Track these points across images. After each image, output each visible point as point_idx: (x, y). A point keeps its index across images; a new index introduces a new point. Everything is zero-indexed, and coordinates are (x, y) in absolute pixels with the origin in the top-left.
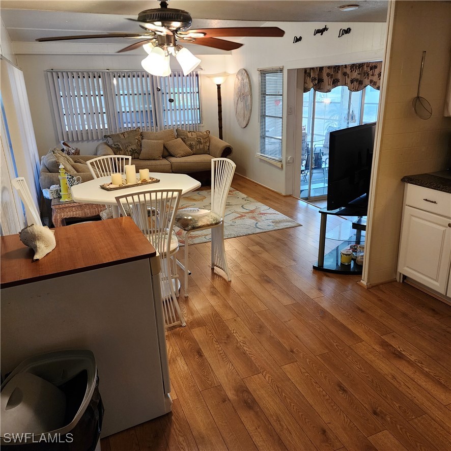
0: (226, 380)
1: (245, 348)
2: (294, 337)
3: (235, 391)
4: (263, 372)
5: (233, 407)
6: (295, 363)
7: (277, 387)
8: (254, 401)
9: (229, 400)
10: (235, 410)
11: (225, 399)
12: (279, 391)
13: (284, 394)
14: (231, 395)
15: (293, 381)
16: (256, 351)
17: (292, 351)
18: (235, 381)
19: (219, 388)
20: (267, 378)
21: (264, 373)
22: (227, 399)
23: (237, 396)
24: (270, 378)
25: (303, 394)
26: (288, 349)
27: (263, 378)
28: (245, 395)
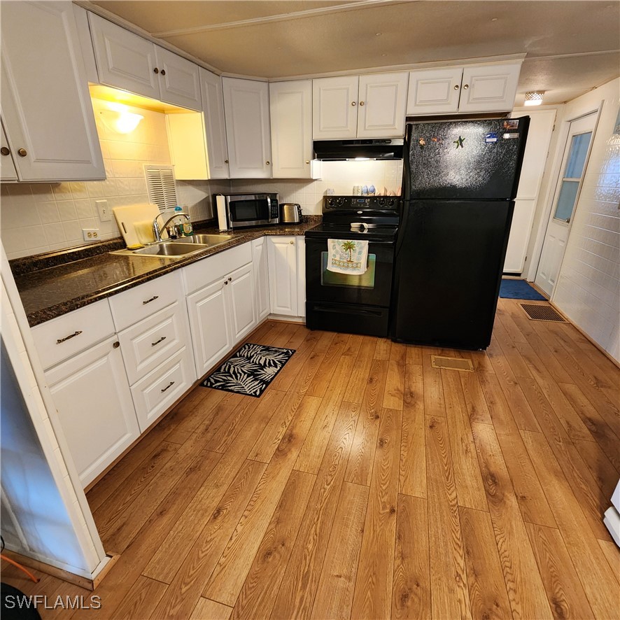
0: (513, 523)
1: (462, 563)
2: (366, 533)
3: (505, 503)
4: (454, 506)
5: (513, 486)
6: (404, 492)
7: (447, 478)
8: (485, 479)
9: (517, 496)
10: (512, 481)
11: (522, 499)
12: (449, 474)
13: (446, 468)
14: (512, 501)
15: (425, 475)
16: (446, 545)
17: (393, 511)
18: (501, 515)
19: (527, 518)
20: (454, 495)
21: (454, 503)
22: (519, 498)
23: (503, 495)
24: (450, 492)
25: (425, 458)
26: (394, 517)
27: (458, 497)
28: (493, 491)
